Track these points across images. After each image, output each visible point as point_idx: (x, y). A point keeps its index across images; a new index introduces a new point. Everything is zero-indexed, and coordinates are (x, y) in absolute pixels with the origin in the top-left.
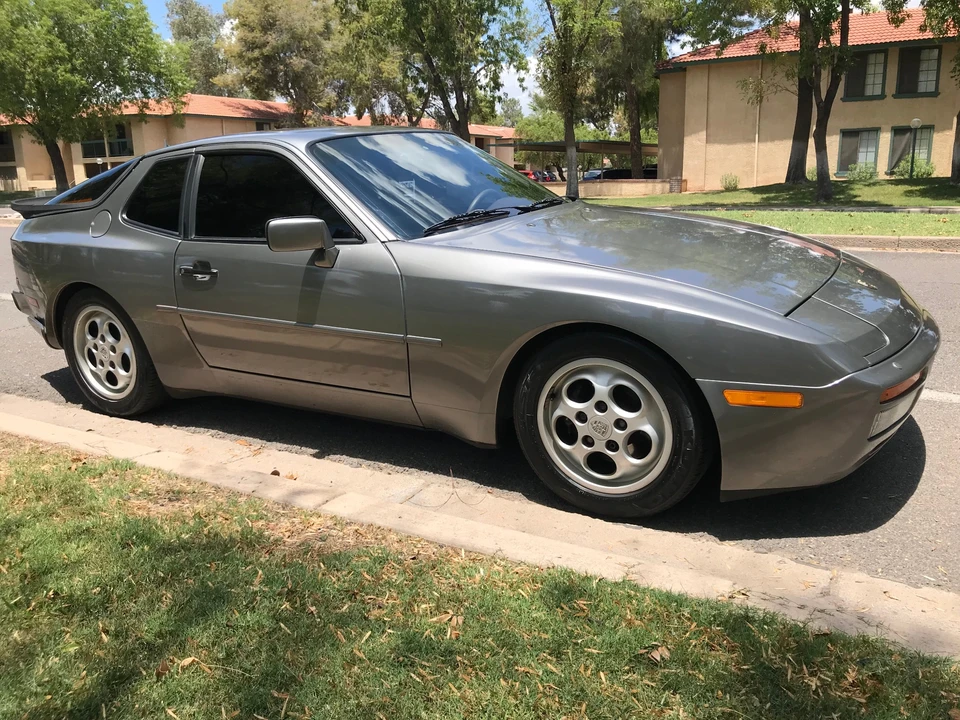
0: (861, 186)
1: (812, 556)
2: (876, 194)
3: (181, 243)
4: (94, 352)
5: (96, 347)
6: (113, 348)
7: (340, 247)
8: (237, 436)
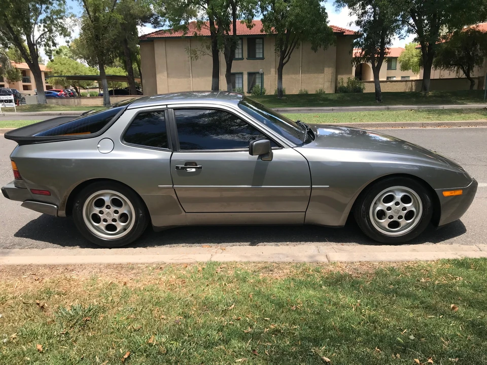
3: (172, 154)
4: (100, 215)
5: (101, 212)
6: (116, 212)
7: (273, 151)
8: (199, 245)
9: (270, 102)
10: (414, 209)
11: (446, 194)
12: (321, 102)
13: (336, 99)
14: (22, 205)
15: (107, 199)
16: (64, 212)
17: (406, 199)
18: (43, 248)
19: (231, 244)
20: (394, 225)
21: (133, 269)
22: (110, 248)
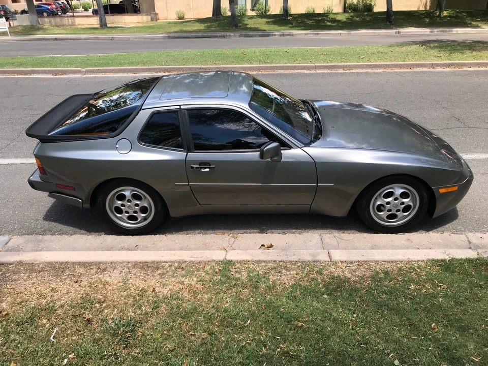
0: (247, 19)
2: (255, 24)
3: (187, 154)
4: (122, 208)
5: (123, 205)
6: (137, 205)
7: (282, 151)
8: (213, 231)
9: (274, 23)
10: (411, 204)
11: (442, 191)
12: (329, 24)
13: (345, 20)
14: (49, 196)
15: (127, 193)
16: (89, 205)
17: (404, 195)
18: (72, 235)
19: (242, 231)
20: (392, 216)
21: (158, 268)
22: (133, 235)
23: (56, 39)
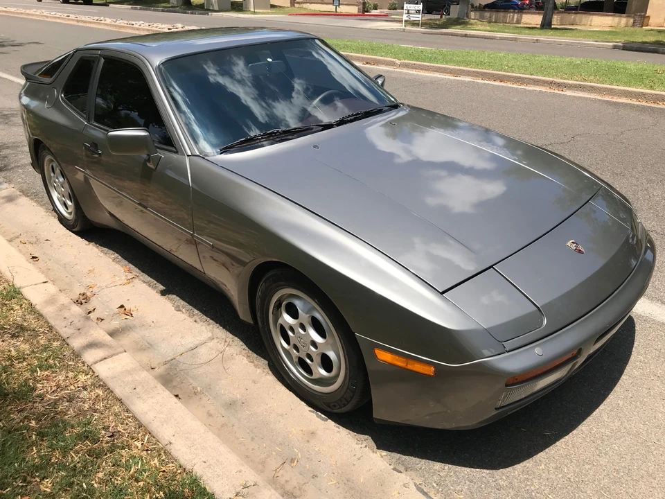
1: (435, 485)
3: (86, 125)
6: (62, 186)
10: (331, 355)
11: (383, 356)
15: (55, 167)
23: (466, 36)
